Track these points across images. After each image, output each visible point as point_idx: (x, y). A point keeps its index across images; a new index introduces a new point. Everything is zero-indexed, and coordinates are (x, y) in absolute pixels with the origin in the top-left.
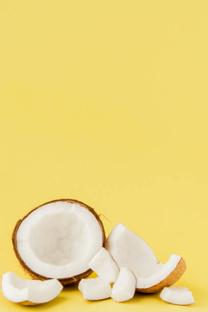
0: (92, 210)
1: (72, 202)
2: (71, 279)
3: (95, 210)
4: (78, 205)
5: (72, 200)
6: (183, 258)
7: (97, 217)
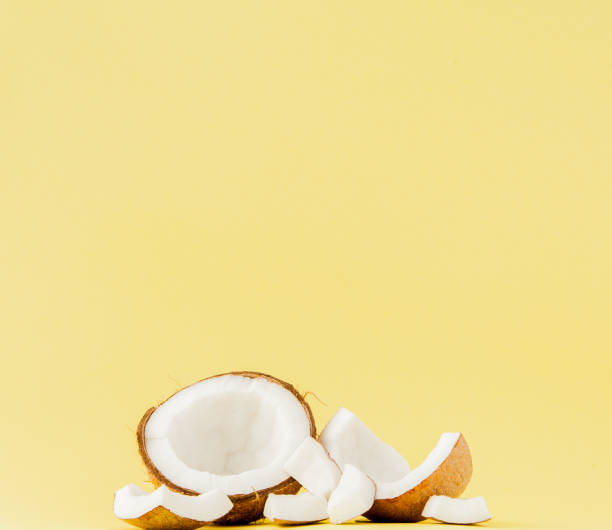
0: (289, 387)
1: (253, 375)
2: (252, 496)
3: (295, 387)
4: (264, 380)
5: (251, 373)
6: (464, 435)
7: (300, 399)
